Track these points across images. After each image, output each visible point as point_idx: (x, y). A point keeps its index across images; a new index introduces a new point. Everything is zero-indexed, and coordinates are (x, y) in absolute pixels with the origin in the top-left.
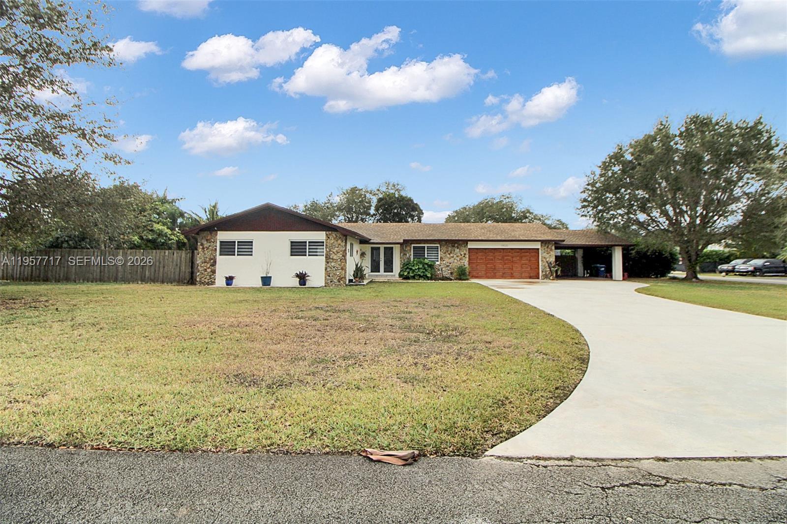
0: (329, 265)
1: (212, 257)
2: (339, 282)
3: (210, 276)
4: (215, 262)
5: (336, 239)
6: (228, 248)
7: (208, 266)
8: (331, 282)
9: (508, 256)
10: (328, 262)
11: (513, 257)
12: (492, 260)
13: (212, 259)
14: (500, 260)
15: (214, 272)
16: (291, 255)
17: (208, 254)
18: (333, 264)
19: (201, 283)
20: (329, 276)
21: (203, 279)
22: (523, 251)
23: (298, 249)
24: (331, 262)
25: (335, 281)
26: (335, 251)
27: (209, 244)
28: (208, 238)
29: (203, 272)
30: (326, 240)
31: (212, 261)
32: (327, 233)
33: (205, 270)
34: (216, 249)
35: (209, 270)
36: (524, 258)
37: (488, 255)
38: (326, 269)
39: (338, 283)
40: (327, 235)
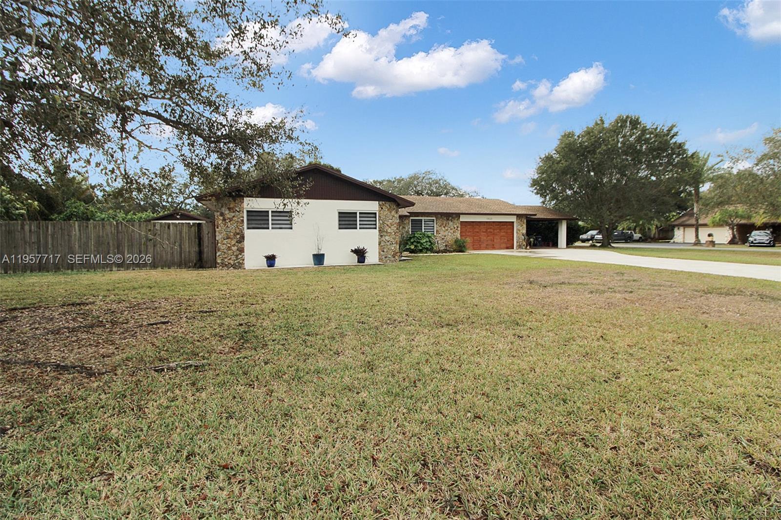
0: (383, 239)
1: (238, 231)
2: (394, 257)
3: (237, 256)
4: (243, 237)
5: (390, 210)
6: (259, 220)
7: (233, 242)
8: (386, 257)
9: (491, 228)
10: (381, 236)
11: (494, 230)
12: (478, 232)
13: (238, 234)
14: (484, 232)
15: (241, 250)
16: (340, 228)
17: (232, 227)
18: (387, 238)
19: (224, 265)
20: (383, 251)
21: (226, 260)
22: (502, 224)
23: (347, 221)
24: (385, 236)
25: (390, 256)
26: (389, 223)
27: (233, 214)
28: (231, 206)
29: (225, 251)
30: (380, 211)
31: (238, 236)
32: (381, 203)
33: (229, 248)
34: (243, 221)
35: (234, 248)
36: (503, 231)
37: (475, 228)
38: (380, 243)
39: (393, 259)
40: (380, 205)
